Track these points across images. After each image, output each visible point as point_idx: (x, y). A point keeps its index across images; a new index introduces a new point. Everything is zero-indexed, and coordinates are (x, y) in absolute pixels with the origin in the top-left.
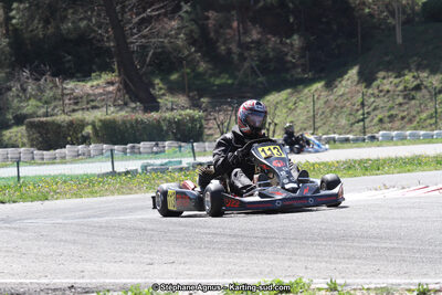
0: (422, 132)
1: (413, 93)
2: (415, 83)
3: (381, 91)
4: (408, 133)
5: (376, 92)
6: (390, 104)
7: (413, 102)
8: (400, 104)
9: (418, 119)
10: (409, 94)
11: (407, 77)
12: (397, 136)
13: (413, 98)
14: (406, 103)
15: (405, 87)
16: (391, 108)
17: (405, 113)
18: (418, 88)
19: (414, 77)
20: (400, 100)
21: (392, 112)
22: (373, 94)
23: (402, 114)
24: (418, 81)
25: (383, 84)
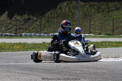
0: (38, 34)
1: (27, 21)
2: (28, 17)
3: (16, 20)
4: (33, 34)
5: (15, 19)
7: (27, 24)
8: (23, 24)
9: (28, 29)
10: (26, 21)
11: (25, 15)
12: (29, 35)
13: (27, 22)
14: (25, 24)
15: (25, 19)
16: (20, 25)
17: (24, 27)
18: (29, 19)
19: (28, 15)
20: (23, 23)
21: (20, 27)
22: (13, 20)
23: (23, 28)
24: (29, 17)
25: (17, 17)
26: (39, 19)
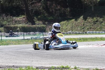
0: (98, 32)
1: (96, 22)
3: (88, 22)
4: (94, 32)
5: (87, 22)
6: (90, 25)
7: (96, 25)
8: (93, 25)
9: (97, 29)
10: (95, 23)
11: (94, 19)
12: (92, 32)
13: (96, 24)
14: (94, 25)
15: (94, 21)
19: (96, 19)
20: (93, 24)
21: (91, 27)
22: (86, 22)
23: (93, 27)
24: (97, 20)
25: (89, 20)
26: (104, 21)
